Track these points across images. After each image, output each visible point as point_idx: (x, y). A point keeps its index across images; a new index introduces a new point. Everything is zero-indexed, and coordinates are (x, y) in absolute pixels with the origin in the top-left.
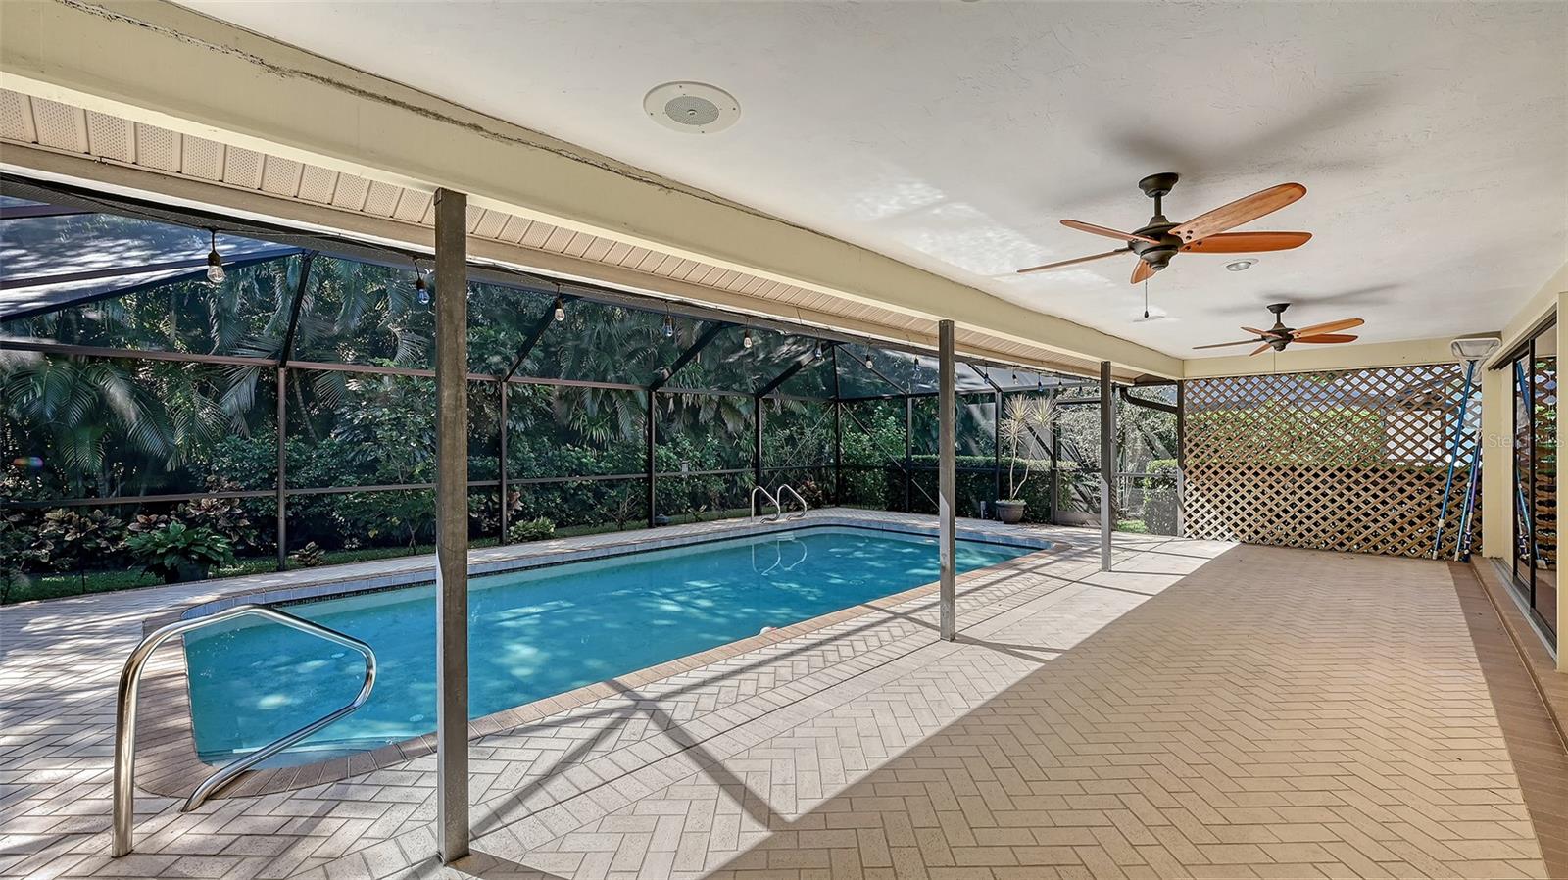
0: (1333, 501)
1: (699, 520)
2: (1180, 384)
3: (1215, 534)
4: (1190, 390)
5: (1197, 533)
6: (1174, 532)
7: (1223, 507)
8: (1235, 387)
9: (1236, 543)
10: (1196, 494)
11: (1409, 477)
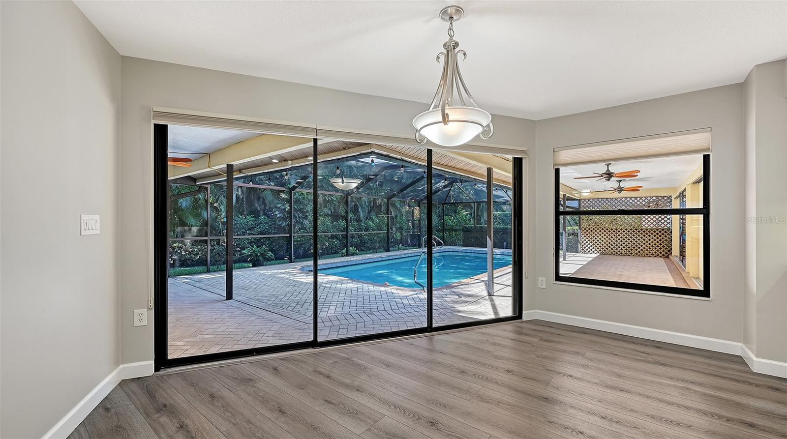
0: (629, 240)
1: (399, 249)
2: (579, 200)
3: (591, 252)
4: (583, 202)
5: (585, 251)
6: (577, 251)
7: (594, 243)
8: (598, 202)
9: (598, 254)
10: (585, 238)
11: (652, 232)
